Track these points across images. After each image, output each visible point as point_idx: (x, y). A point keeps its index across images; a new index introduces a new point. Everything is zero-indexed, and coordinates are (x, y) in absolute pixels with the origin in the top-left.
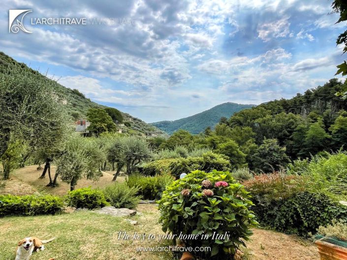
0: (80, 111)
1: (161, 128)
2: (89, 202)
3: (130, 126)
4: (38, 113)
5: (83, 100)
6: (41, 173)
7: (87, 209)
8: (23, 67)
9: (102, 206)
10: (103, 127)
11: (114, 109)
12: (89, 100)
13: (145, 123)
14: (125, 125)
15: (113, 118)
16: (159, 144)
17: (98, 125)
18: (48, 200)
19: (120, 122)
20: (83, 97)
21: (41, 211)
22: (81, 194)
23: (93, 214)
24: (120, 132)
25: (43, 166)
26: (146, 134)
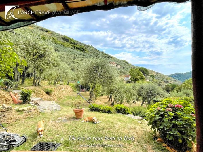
0: (127, 70)
1: (175, 78)
2: (122, 111)
3: (154, 77)
4: (104, 73)
5: (128, 65)
6: (109, 99)
7: (121, 114)
8: (102, 53)
9: (128, 113)
10: (138, 78)
11: (144, 68)
12: (131, 64)
13: (164, 75)
14: (151, 76)
15: (143, 73)
16: (174, 88)
17: (135, 77)
18: (107, 108)
19: (148, 75)
20: (128, 63)
21: (104, 111)
22: (119, 107)
23: (123, 116)
24: (148, 80)
25: (109, 96)
26: (165, 82)
